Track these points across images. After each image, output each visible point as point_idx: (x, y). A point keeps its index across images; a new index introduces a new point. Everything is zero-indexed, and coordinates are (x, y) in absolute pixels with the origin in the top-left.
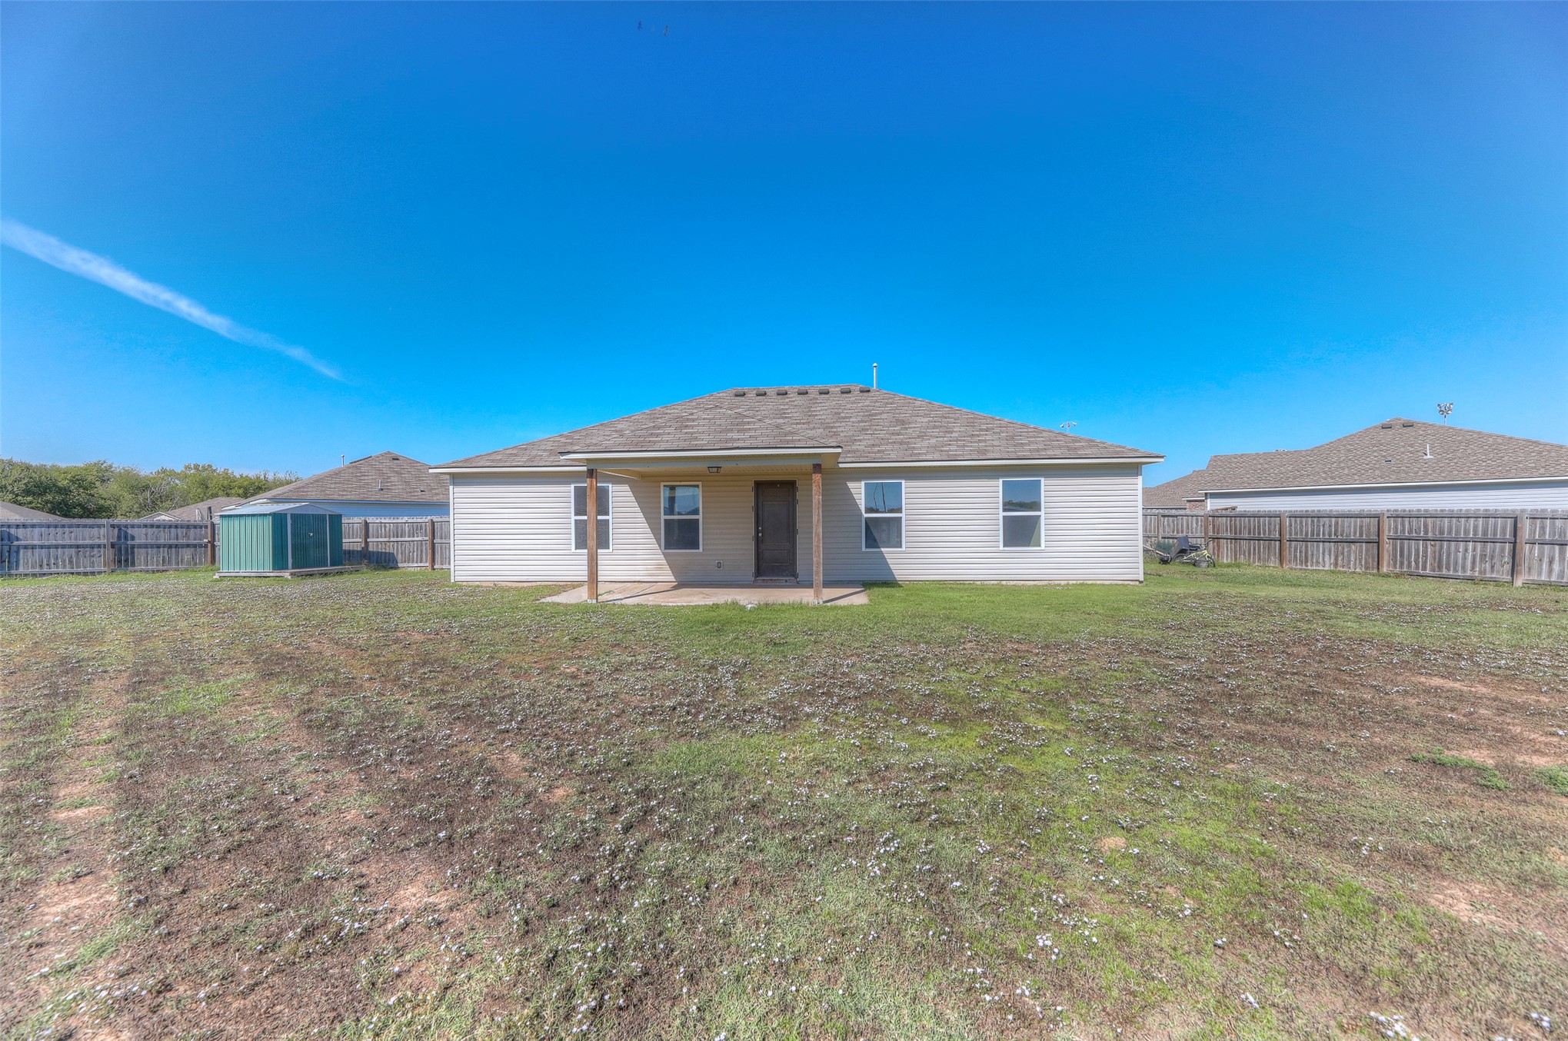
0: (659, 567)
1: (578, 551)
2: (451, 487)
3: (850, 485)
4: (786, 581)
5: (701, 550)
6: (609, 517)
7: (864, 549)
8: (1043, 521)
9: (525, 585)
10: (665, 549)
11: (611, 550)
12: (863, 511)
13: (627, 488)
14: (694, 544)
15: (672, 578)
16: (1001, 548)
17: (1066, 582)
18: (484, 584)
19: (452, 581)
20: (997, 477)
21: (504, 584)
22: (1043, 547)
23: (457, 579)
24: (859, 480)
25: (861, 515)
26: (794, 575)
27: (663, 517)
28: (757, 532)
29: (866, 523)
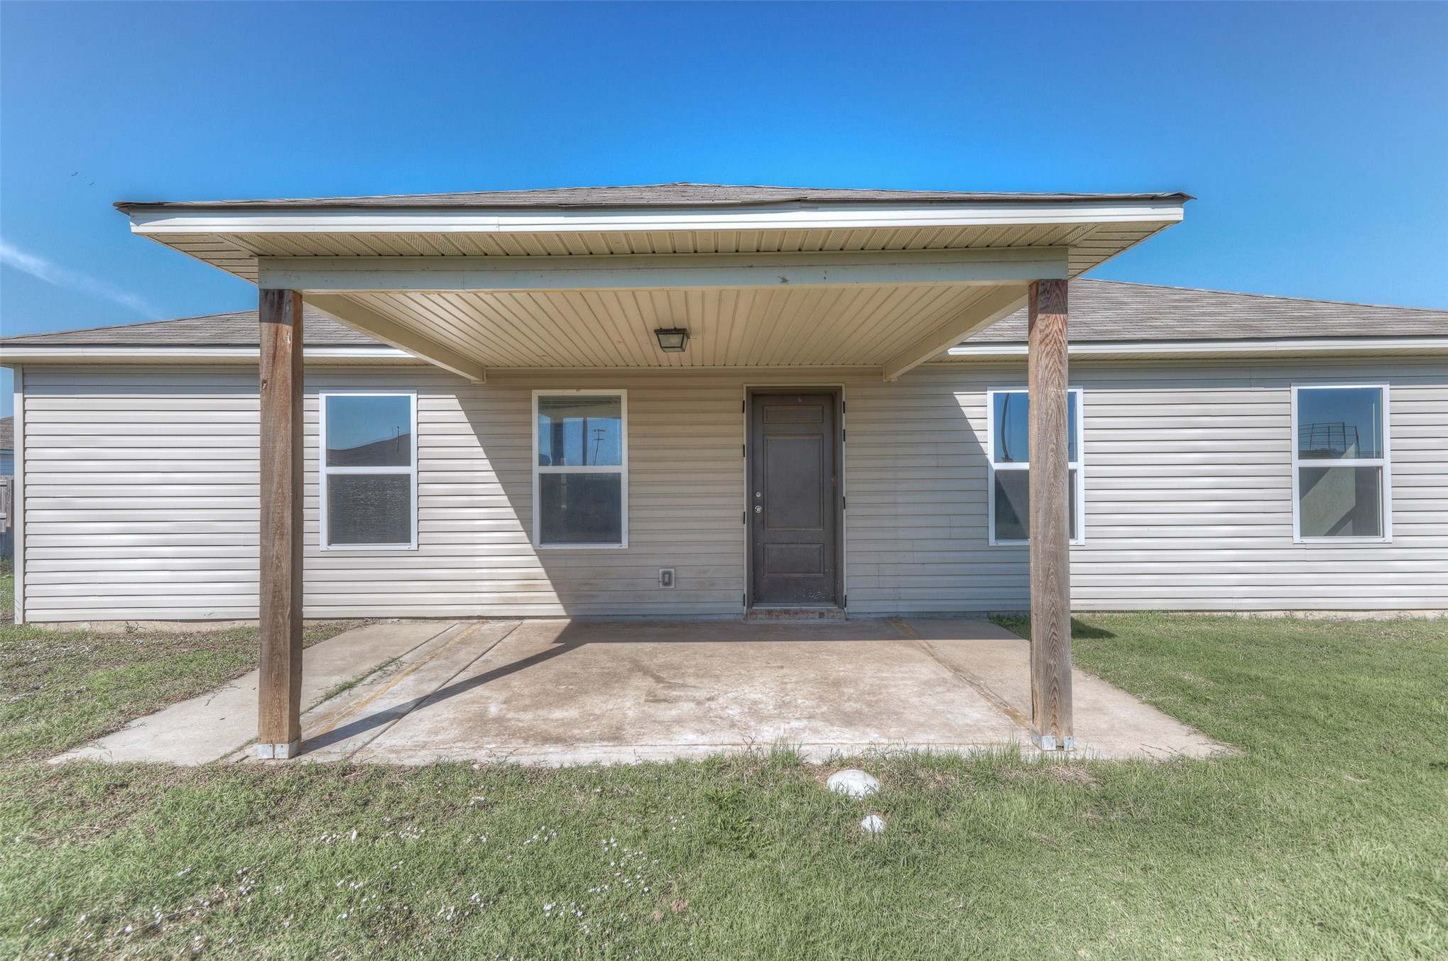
0: (528, 584)
1: (335, 547)
2: (18, 397)
3: (963, 398)
4: (821, 615)
5: (625, 544)
6: (410, 470)
7: (992, 541)
8: (1387, 480)
9: (205, 627)
10: (543, 541)
11: (414, 545)
12: (991, 456)
13: (452, 402)
14: (607, 529)
15: (559, 609)
16: (1297, 538)
17: (1437, 614)
18: (100, 628)
19: (18, 621)
20: (1286, 383)
21: (150, 627)
22: (1389, 537)
23: (30, 616)
24: (981, 387)
25: (986, 465)
26: (837, 598)
27: (537, 470)
28: (753, 502)
29: (997, 484)
